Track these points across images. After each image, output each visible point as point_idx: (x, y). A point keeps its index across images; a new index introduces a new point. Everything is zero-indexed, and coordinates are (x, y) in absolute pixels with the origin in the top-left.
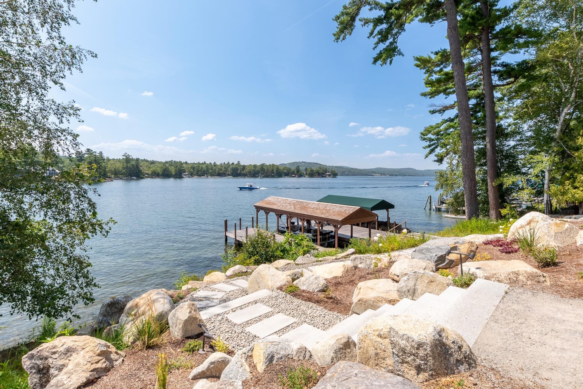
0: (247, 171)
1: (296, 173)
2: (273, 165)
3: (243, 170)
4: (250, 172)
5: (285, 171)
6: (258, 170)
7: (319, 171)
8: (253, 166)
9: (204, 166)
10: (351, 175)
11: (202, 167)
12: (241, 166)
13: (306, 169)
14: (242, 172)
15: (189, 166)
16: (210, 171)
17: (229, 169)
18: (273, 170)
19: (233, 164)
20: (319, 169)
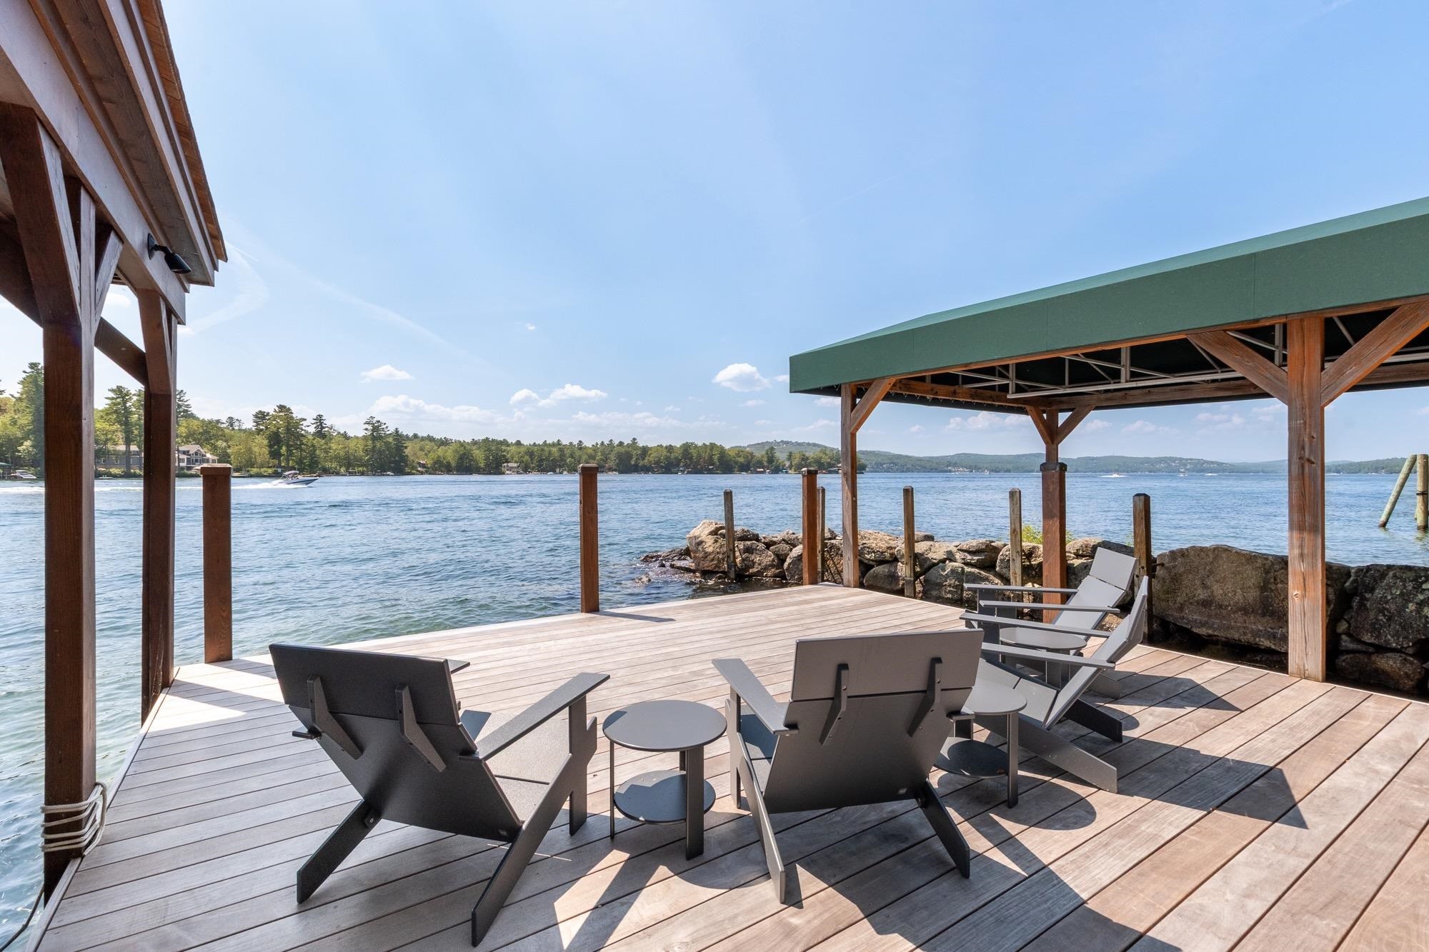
0: (651, 459)
1: (766, 464)
2: (713, 446)
3: (644, 459)
4: (658, 463)
5: (741, 460)
6: (676, 458)
7: (821, 458)
8: (666, 447)
9: (554, 450)
10: (897, 471)
11: (550, 452)
12: (637, 448)
13: (790, 457)
14: (641, 463)
15: (522, 450)
16: (568, 460)
17: (612, 457)
18: (711, 457)
19: (621, 444)
20: (821, 455)
